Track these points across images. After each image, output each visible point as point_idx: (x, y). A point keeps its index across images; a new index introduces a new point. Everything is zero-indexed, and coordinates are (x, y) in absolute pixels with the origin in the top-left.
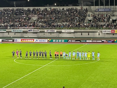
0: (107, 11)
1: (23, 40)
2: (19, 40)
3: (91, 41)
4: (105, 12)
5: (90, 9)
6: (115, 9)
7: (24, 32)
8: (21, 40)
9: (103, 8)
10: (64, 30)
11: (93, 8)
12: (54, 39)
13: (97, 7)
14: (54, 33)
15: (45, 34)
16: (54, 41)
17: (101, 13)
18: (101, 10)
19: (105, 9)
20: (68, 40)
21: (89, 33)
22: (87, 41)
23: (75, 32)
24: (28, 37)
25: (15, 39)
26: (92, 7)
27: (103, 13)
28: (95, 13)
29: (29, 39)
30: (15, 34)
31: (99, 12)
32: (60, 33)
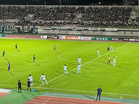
1: (67, 37)
2: (64, 37)
3: (134, 40)
5: (134, 8)
7: (68, 30)
8: (66, 38)
12: (98, 37)
14: (98, 31)
15: (89, 32)
16: (97, 39)
20: (111, 39)
21: (133, 32)
22: (130, 40)
23: (118, 31)
24: (72, 35)
25: (60, 36)
26: (136, 6)
29: (74, 37)
30: (60, 31)
32: (104, 32)
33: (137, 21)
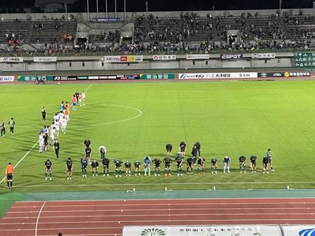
0: (113, 22)
3: (97, 78)
4: (110, 24)
5: (81, 17)
6: (127, 18)
9: (104, 16)
10: (38, 58)
11: (86, 16)
12: (27, 75)
13: (93, 15)
14: (18, 63)
16: (27, 78)
17: (102, 24)
18: (102, 20)
19: (108, 18)
20: (54, 77)
22: (90, 78)
23: (58, 61)
26: (84, 14)
27: (106, 25)
28: (91, 25)
31: (99, 24)
33: (90, 42)
